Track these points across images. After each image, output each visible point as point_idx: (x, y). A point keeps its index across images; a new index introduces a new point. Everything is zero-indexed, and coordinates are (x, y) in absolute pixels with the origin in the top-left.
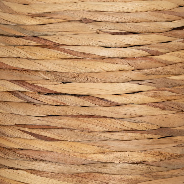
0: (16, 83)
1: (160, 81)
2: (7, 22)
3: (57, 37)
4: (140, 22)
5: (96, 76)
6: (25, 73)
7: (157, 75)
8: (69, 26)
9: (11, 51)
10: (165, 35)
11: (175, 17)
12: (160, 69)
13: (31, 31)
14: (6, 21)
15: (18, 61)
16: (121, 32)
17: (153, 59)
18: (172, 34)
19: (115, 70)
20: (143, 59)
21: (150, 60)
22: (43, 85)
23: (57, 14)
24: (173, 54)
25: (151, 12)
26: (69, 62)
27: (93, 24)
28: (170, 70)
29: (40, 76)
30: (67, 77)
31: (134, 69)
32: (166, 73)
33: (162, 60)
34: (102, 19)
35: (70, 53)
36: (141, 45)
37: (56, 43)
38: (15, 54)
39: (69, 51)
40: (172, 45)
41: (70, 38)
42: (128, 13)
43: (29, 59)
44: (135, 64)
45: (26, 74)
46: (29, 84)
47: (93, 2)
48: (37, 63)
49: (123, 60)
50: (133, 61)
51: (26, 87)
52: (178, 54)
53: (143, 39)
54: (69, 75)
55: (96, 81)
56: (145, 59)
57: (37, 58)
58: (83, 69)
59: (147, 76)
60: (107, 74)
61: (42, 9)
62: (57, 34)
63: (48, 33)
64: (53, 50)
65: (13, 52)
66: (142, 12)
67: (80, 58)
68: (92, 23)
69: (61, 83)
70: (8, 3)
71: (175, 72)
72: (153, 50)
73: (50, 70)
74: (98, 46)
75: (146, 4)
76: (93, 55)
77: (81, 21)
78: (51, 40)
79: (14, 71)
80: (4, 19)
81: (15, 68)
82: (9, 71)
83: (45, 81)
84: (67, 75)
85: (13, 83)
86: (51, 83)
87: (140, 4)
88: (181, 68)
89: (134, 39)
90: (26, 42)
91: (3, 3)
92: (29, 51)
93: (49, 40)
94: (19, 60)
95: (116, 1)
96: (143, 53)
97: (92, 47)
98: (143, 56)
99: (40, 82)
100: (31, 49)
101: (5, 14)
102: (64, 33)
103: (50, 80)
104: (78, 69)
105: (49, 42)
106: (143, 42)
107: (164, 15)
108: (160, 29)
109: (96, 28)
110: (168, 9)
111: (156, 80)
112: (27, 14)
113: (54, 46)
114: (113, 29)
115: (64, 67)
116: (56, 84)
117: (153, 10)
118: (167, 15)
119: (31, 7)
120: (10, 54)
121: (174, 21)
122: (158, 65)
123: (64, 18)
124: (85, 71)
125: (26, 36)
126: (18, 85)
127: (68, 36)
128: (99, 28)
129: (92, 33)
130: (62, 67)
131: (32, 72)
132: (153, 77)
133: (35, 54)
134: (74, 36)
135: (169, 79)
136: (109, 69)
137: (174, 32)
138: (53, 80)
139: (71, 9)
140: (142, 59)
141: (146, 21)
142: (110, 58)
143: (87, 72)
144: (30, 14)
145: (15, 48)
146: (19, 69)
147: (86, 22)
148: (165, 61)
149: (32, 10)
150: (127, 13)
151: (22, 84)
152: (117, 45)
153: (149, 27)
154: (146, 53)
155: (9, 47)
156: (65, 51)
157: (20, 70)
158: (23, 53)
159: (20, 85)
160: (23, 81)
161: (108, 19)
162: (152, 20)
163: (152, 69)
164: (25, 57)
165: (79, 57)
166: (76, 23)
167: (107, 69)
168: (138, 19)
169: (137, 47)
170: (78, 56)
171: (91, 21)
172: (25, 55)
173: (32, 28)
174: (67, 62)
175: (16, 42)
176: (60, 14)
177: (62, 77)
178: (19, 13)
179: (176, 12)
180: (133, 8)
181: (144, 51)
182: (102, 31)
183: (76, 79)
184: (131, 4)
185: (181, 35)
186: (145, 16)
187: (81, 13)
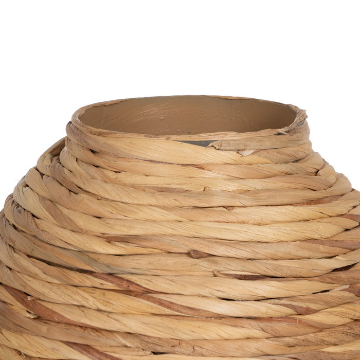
0: (76, 348)
1: (309, 355)
2: (66, 244)
3: (149, 278)
4: (283, 259)
5: (209, 346)
6: (91, 333)
7: (305, 346)
8: (170, 262)
9: (71, 294)
10: (321, 282)
11: (338, 250)
12: (311, 337)
13: (105, 265)
14: (65, 242)
15: (81, 312)
16: (252, 276)
17: (300, 321)
18: (332, 279)
19: (238, 337)
20: (285, 321)
21: (296, 323)
22: (121, 355)
23: (151, 240)
24: (332, 311)
25: (301, 243)
26: (166, 321)
27: (209, 261)
28: (327, 339)
29: (117, 340)
30: (161, 346)
31: (269, 335)
32: (319, 343)
33: (315, 322)
34: (222, 253)
35: (169, 307)
36: (283, 298)
37: (147, 289)
38: (78, 301)
39: (166, 304)
40: (332, 296)
41: (170, 281)
42: (265, 244)
43: (99, 310)
44: (272, 330)
45: (94, 334)
46: (97, 351)
47: (210, 223)
48: (113, 319)
49: (253, 322)
50: (269, 324)
51: (93, 357)
52: (340, 312)
53: (286, 288)
54: (164, 343)
55: (207, 354)
56: (287, 322)
57: (114, 311)
58: (187, 335)
59: (290, 349)
60: (225, 343)
61: (126, 230)
62: (149, 273)
63: (134, 271)
64: (141, 300)
65: (74, 297)
66: (287, 242)
67: (183, 315)
68: (206, 259)
69: (151, 354)
70: (69, 211)
71: (333, 340)
72: (301, 307)
73: (133, 332)
74: (213, 296)
75: (294, 228)
76: (206, 312)
77: (188, 254)
78: (138, 283)
79: (74, 327)
80: (62, 239)
81: (76, 324)
82: (65, 327)
83: (125, 348)
84: (161, 342)
85: (70, 347)
86: (135, 353)
87: (285, 230)
88: (343, 335)
89: (273, 288)
90: (97, 282)
91: (60, 211)
92: (101, 298)
93: (135, 282)
94: (83, 311)
95: (247, 223)
96: (286, 310)
97: (204, 299)
98: (284, 315)
99: (117, 349)
100: (104, 294)
101: (62, 230)
102: (159, 273)
103: (133, 348)
104: (180, 333)
105: (135, 286)
106: (287, 294)
107: (321, 248)
108: (315, 271)
109: (214, 267)
110: (329, 236)
111: (303, 354)
112: (100, 235)
113: (143, 293)
114: (239, 270)
115: (158, 328)
116: (142, 354)
117: (304, 239)
118: (326, 246)
119: (107, 223)
120: (69, 299)
121: (337, 257)
122: (308, 330)
123: (162, 247)
124: (191, 338)
125: (97, 271)
126: (80, 351)
127: (167, 277)
128: (218, 268)
129: (207, 276)
130: (154, 329)
131: (104, 333)
132: (298, 349)
133: (111, 303)
134: (176, 278)
135: (324, 352)
136: (228, 335)
137: (335, 275)
138: (138, 349)
139: (174, 232)
140: (283, 321)
141: (292, 257)
142: (232, 317)
143: (193, 338)
144: (105, 236)
145: (78, 290)
146: (82, 325)
147: (198, 256)
148: (320, 324)
149: (110, 229)
150: (263, 244)
151: (86, 351)
152: (245, 297)
153: (297, 269)
154: (289, 311)
155: (68, 286)
156: (161, 303)
157: (84, 327)
158: (91, 301)
159: (83, 351)
160: (88, 345)
161: (232, 252)
162: (303, 256)
163: (299, 337)
164: (94, 307)
165: (183, 313)
166: (181, 258)
167: (225, 336)
168: (281, 255)
169: (277, 301)
170: (181, 312)
171: (206, 255)
172: (94, 304)
173: (109, 260)
174: (162, 321)
175: (80, 280)
176: (155, 240)
177: (154, 345)
178: (86, 231)
179: (340, 241)
180: (274, 235)
181: (288, 307)
182: (223, 272)
183: (176, 349)
184: (270, 229)
185: (346, 280)
186: (292, 249)
187: (190, 242)
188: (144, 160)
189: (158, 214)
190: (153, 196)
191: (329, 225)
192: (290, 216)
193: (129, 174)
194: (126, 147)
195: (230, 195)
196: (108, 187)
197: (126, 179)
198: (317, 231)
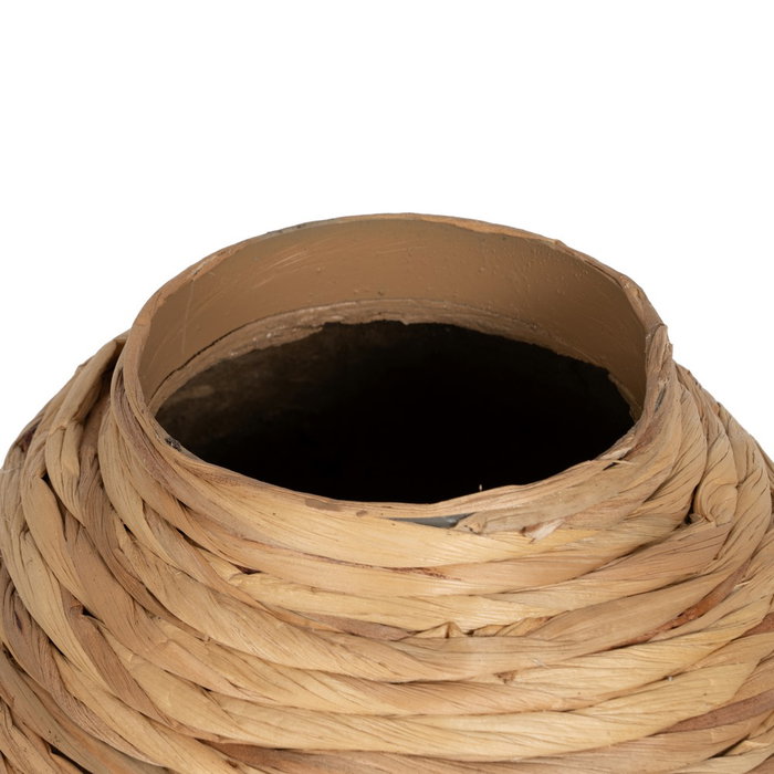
188: (306, 554)
189: (341, 698)
190: (330, 652)
191: (730, 667)
192: (644, 673)
193: (271, 582)
194: (262, 522)
195: (508, 646)
196: (225, 617)
197: (264, 593)
198: (704, 698)
